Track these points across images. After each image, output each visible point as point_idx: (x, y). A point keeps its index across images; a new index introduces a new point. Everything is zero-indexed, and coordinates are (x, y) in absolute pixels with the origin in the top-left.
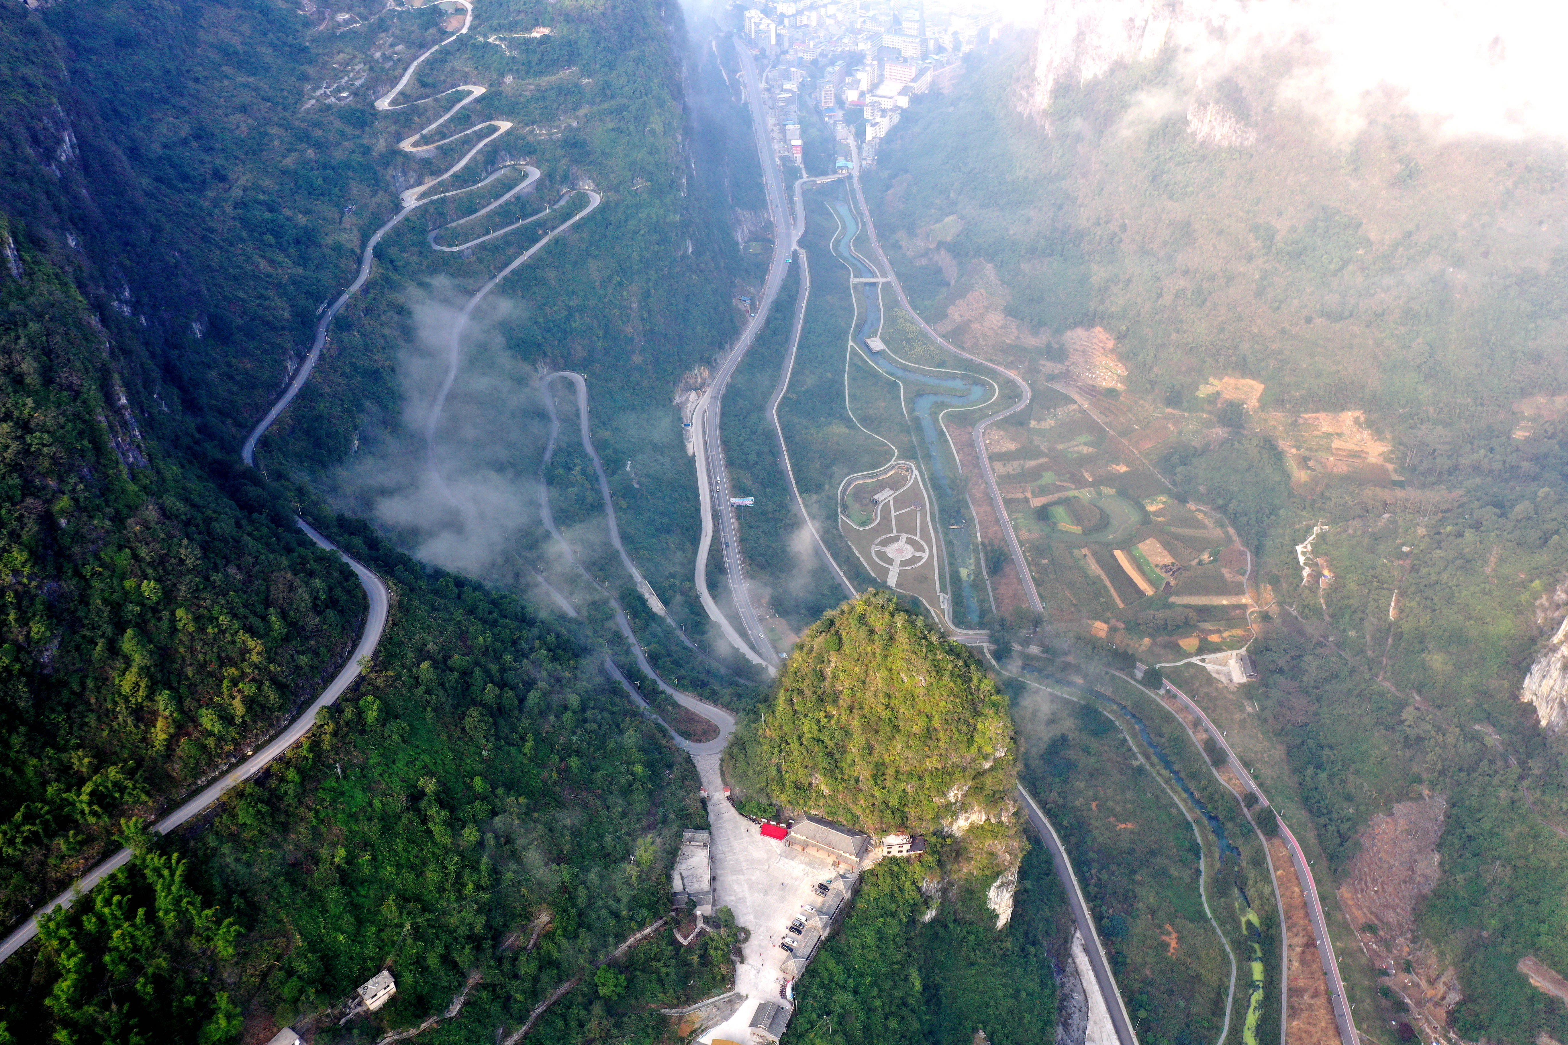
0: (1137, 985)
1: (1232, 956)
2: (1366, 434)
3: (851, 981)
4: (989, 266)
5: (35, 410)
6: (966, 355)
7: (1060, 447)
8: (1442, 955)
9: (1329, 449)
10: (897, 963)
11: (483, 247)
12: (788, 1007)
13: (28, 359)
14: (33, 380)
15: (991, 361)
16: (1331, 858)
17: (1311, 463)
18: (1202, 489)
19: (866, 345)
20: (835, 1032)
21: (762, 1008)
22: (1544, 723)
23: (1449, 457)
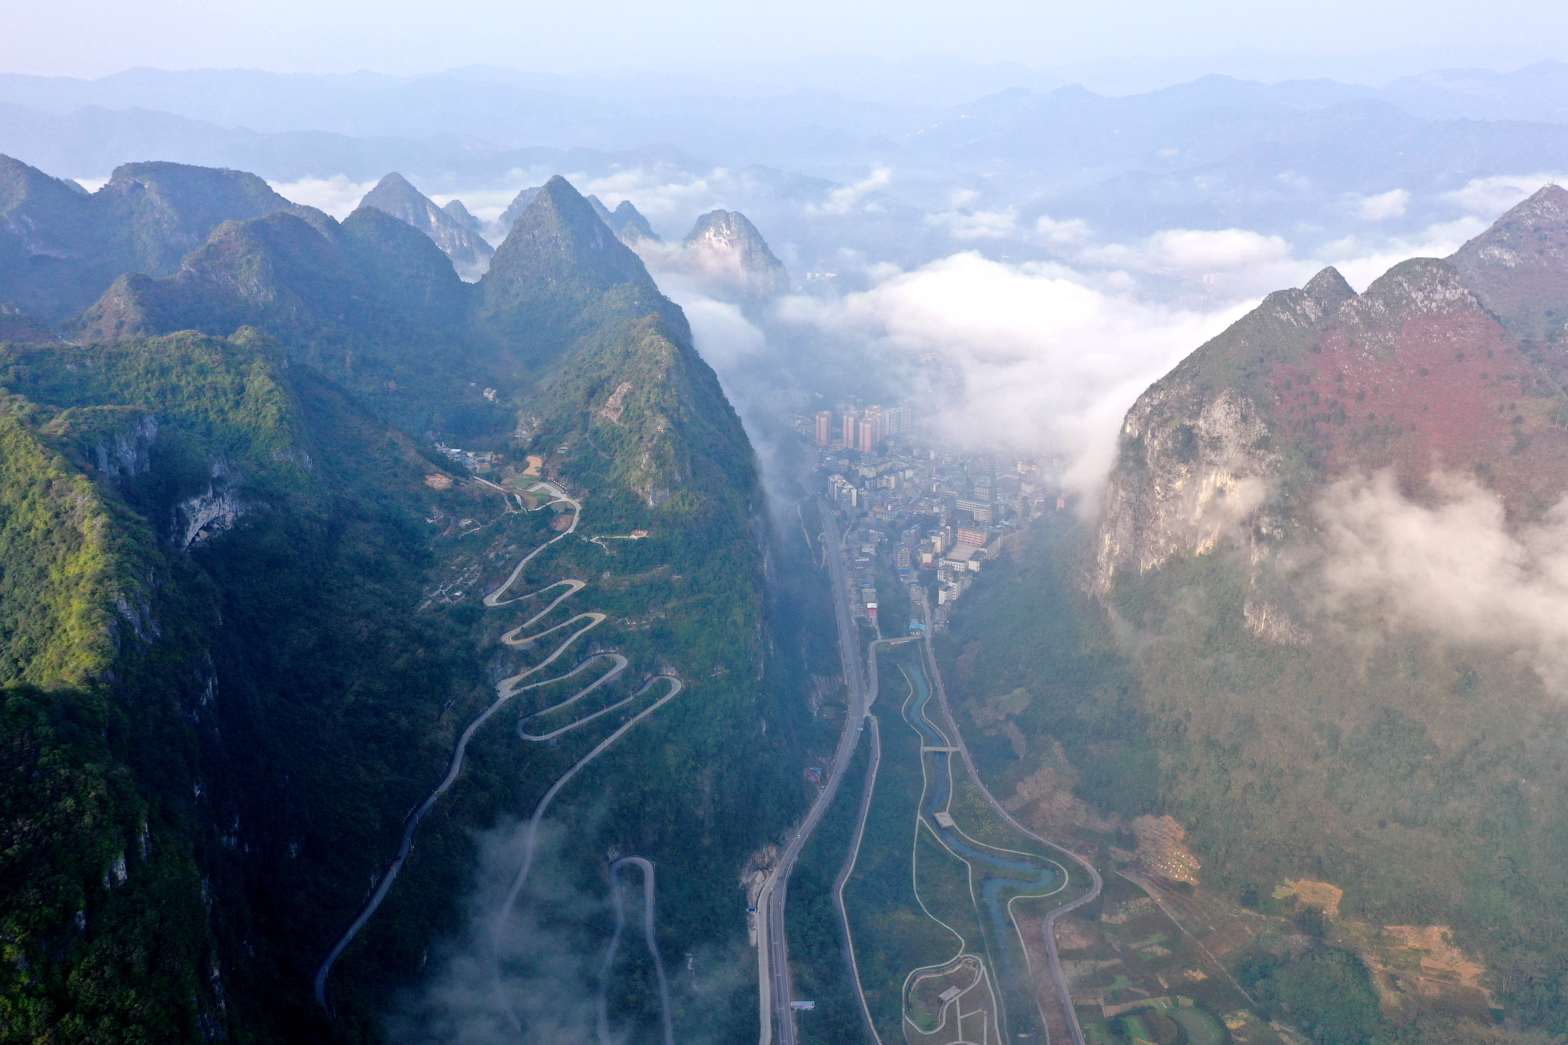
2: (1456, 952)
4: (1057, 744)
5: (135, 1001)
6: (1035, 836)
7: (1133, 946)
9: (1417, 967)
11: (567, 735)
13: (140, 949)
14: (139, 969)
15: (1060, 844)
17: (1400, 983)
18: (1285, 1006)
23: (1549, 987)
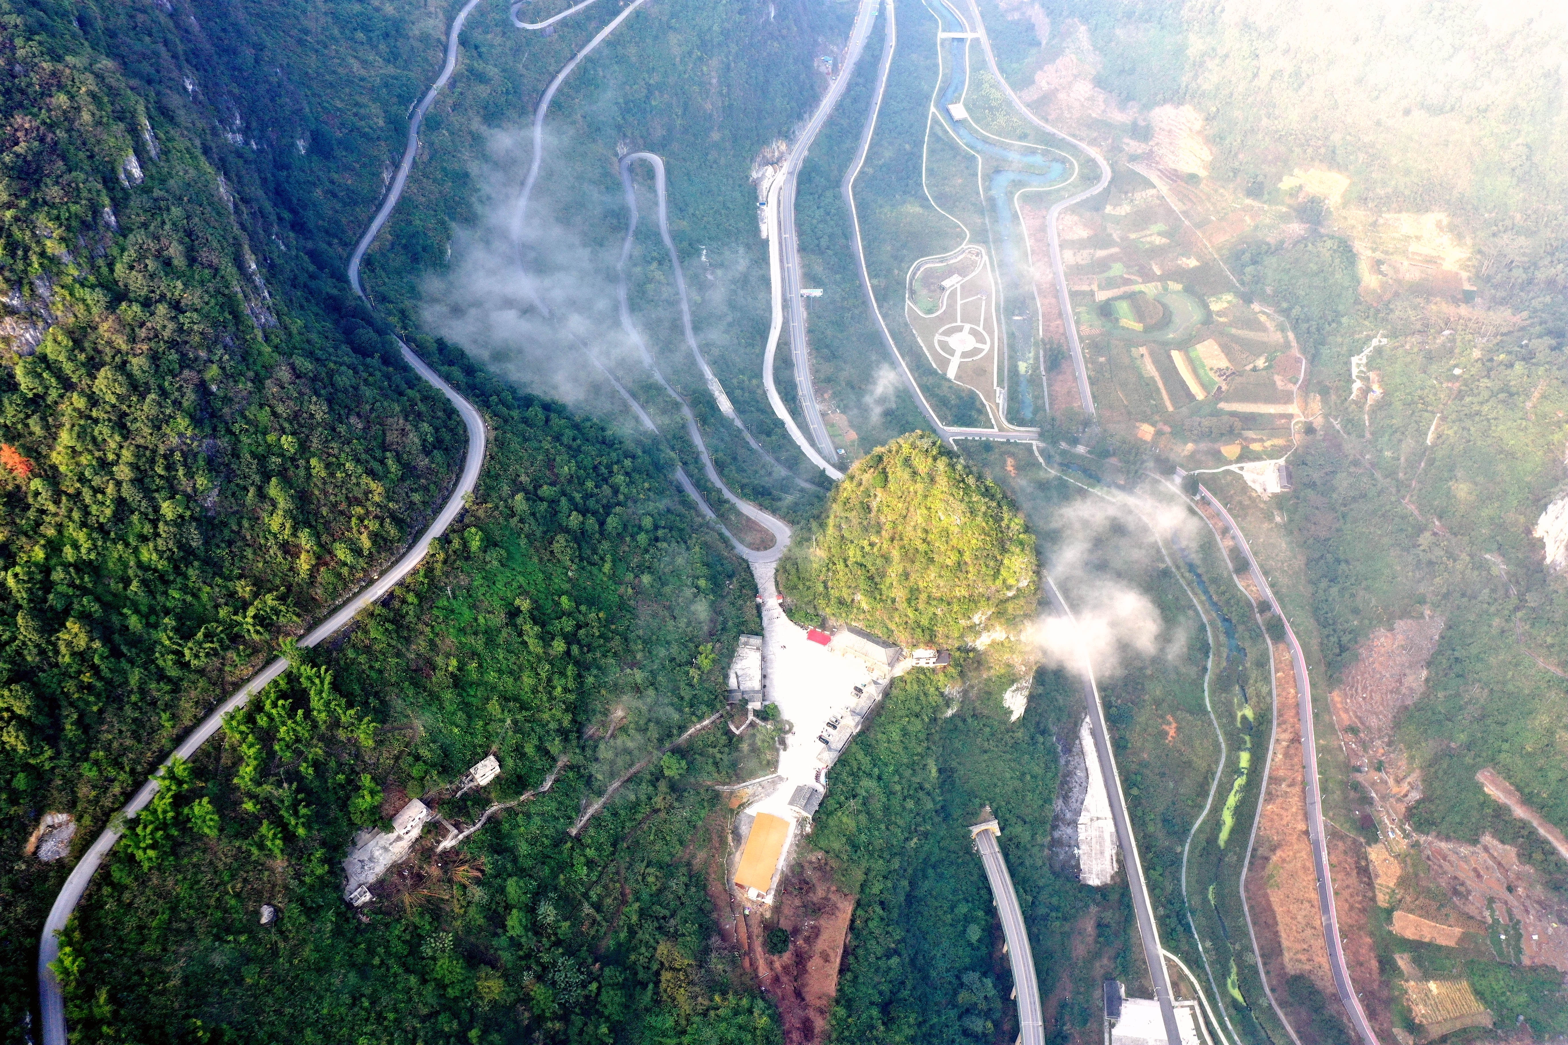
0: (1134, 767)
1: (1223, 746)
2: (1447, 239)
3: (876, 770)
4: (1083, 28)
5: (184, 291)
6: (1049, 128)
7: (1133, 236)
8: (1412, 758)
9: (1405, 253)
10: (918, 754)
11: (564, 23)
12: (822, 790)
13: (175, 244)
14: (179, 261)
15: (1074, 136)
16: (1329, 665)
17: (1383, 268)
18: (1269, 290)
19: (948, 111)
20: (859, 812)
21: (799, 790)
22: (1548, 561)
23: (1525, 270)
